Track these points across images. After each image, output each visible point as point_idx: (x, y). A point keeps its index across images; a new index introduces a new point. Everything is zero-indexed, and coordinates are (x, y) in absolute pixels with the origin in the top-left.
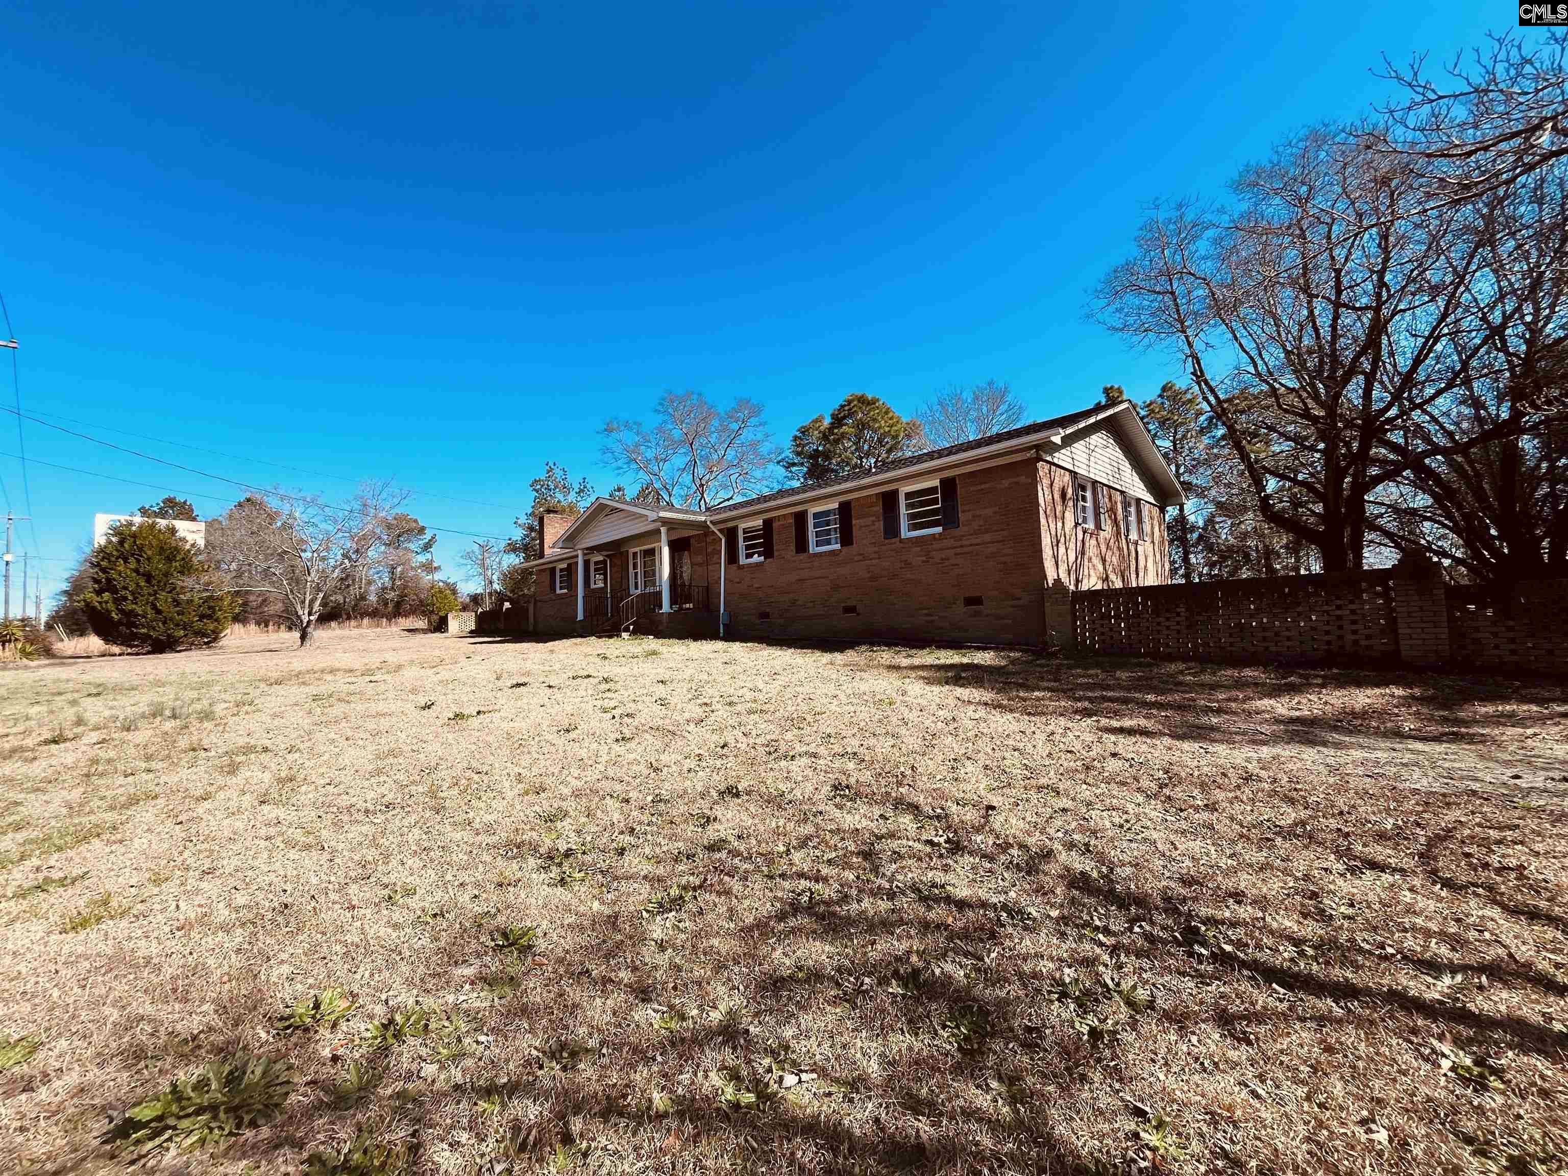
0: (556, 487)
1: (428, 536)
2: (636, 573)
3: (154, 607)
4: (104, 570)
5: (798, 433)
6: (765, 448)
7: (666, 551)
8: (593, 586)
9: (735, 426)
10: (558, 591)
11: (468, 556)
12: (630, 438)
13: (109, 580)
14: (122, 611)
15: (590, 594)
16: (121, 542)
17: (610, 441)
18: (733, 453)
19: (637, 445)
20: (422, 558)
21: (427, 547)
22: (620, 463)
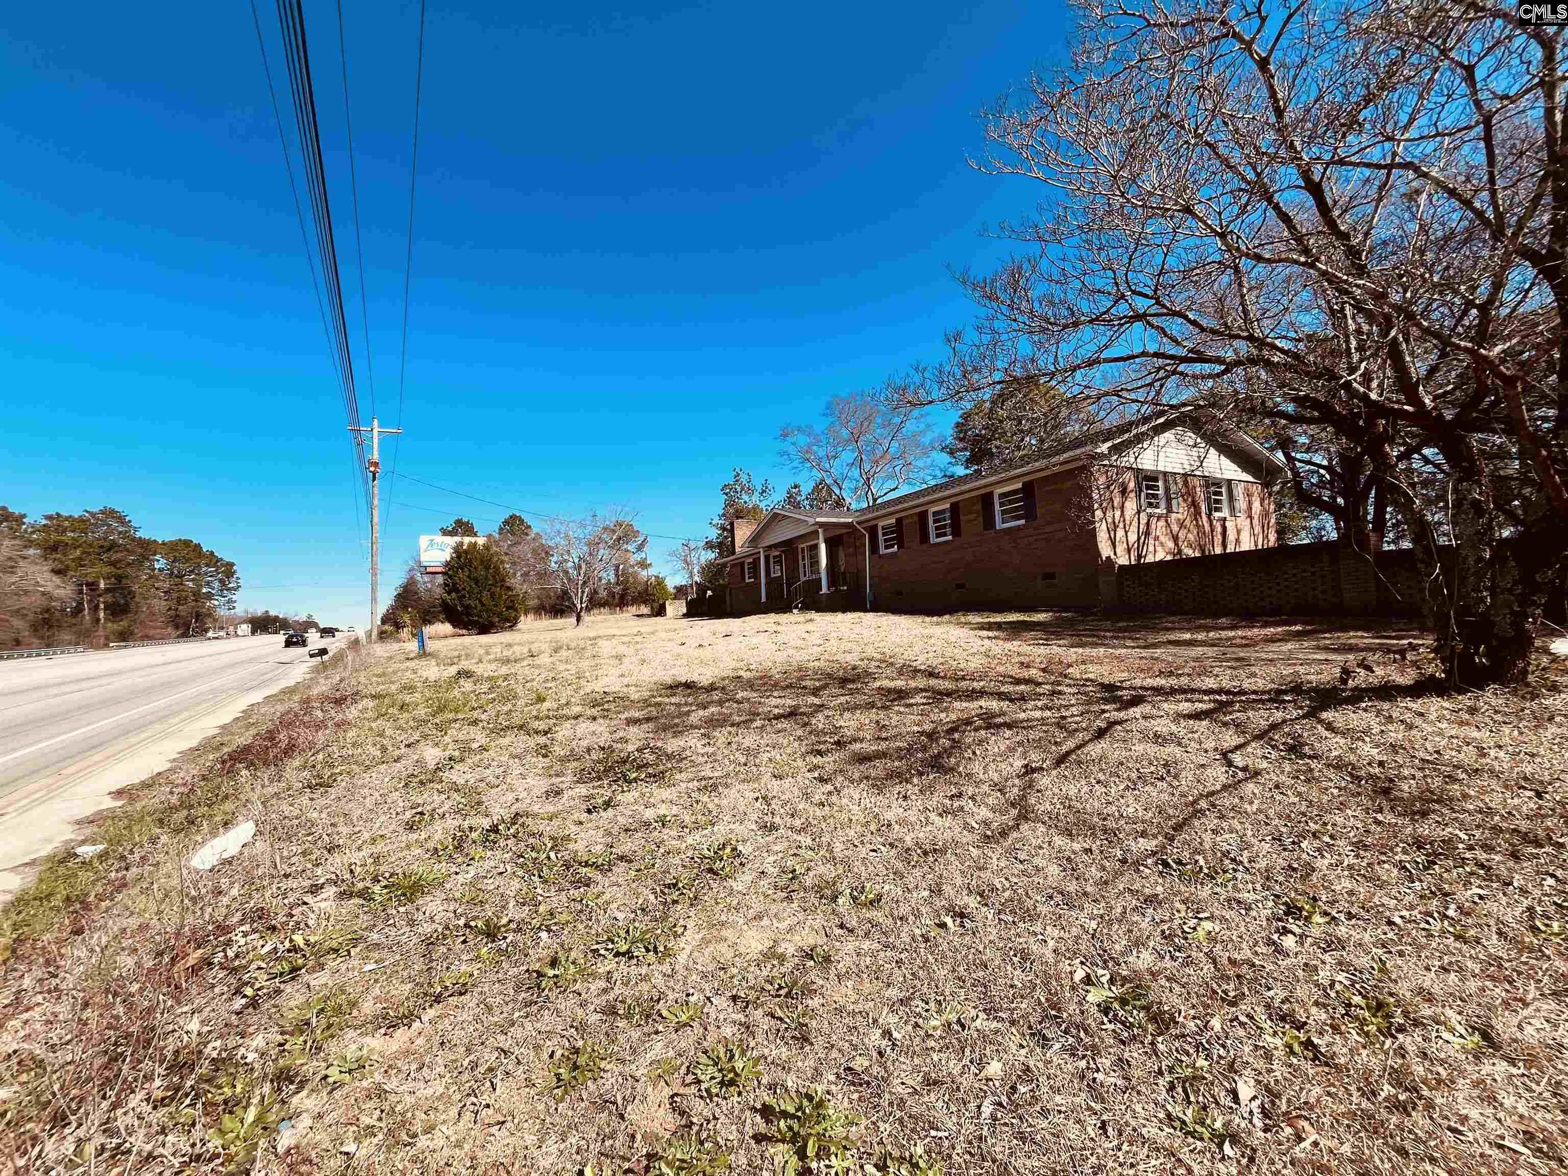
0: (742, 489)
1: (640, 539)
2: (804, 562)
3: (481, 601)
4: (450, 577)
5: (960, 420)
6: (926, 439)
7: (823, 548)
8: (773, 575)
9: (897, 420)
10: (747, 581)
11: (673, 554)
12: (802, 440)
13: (454, 584)
14: (462, 605)
15: (770, 581)
16: (459, 557)
17: (786, 446)
18: (897, 445)
19: (810, 446)
20: (638, 557)
21: (640, 548)
22: (795, 464)
